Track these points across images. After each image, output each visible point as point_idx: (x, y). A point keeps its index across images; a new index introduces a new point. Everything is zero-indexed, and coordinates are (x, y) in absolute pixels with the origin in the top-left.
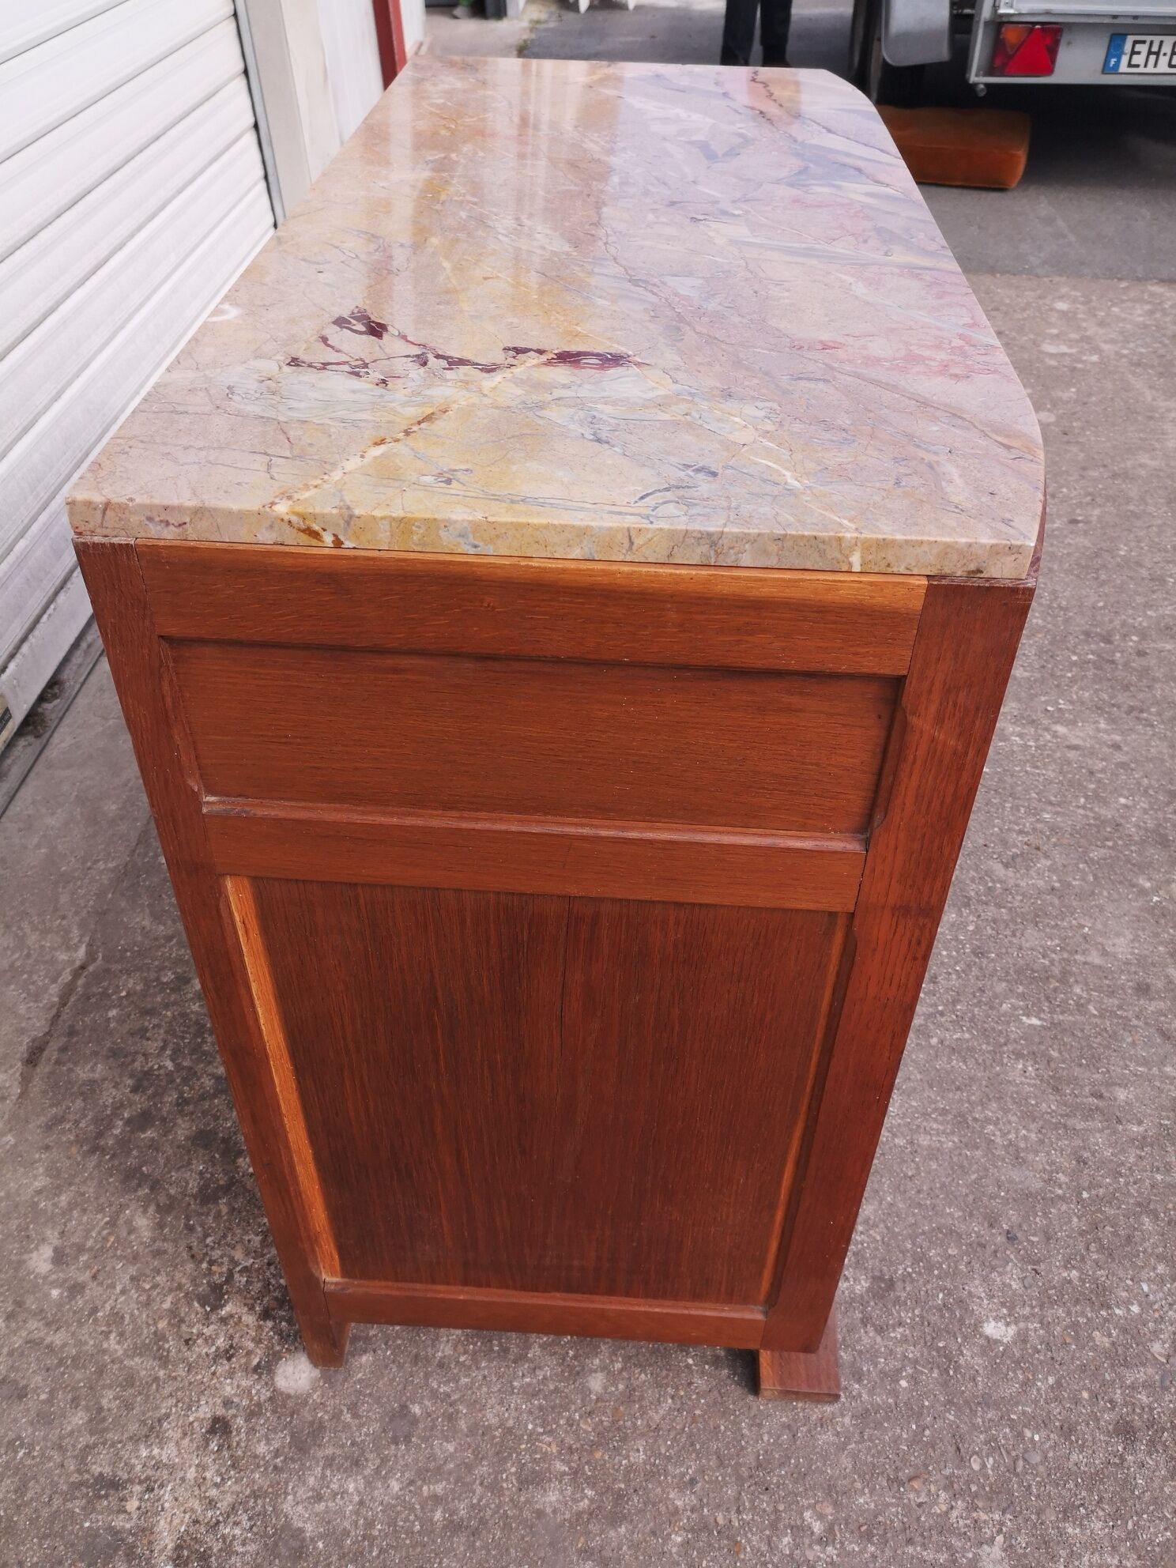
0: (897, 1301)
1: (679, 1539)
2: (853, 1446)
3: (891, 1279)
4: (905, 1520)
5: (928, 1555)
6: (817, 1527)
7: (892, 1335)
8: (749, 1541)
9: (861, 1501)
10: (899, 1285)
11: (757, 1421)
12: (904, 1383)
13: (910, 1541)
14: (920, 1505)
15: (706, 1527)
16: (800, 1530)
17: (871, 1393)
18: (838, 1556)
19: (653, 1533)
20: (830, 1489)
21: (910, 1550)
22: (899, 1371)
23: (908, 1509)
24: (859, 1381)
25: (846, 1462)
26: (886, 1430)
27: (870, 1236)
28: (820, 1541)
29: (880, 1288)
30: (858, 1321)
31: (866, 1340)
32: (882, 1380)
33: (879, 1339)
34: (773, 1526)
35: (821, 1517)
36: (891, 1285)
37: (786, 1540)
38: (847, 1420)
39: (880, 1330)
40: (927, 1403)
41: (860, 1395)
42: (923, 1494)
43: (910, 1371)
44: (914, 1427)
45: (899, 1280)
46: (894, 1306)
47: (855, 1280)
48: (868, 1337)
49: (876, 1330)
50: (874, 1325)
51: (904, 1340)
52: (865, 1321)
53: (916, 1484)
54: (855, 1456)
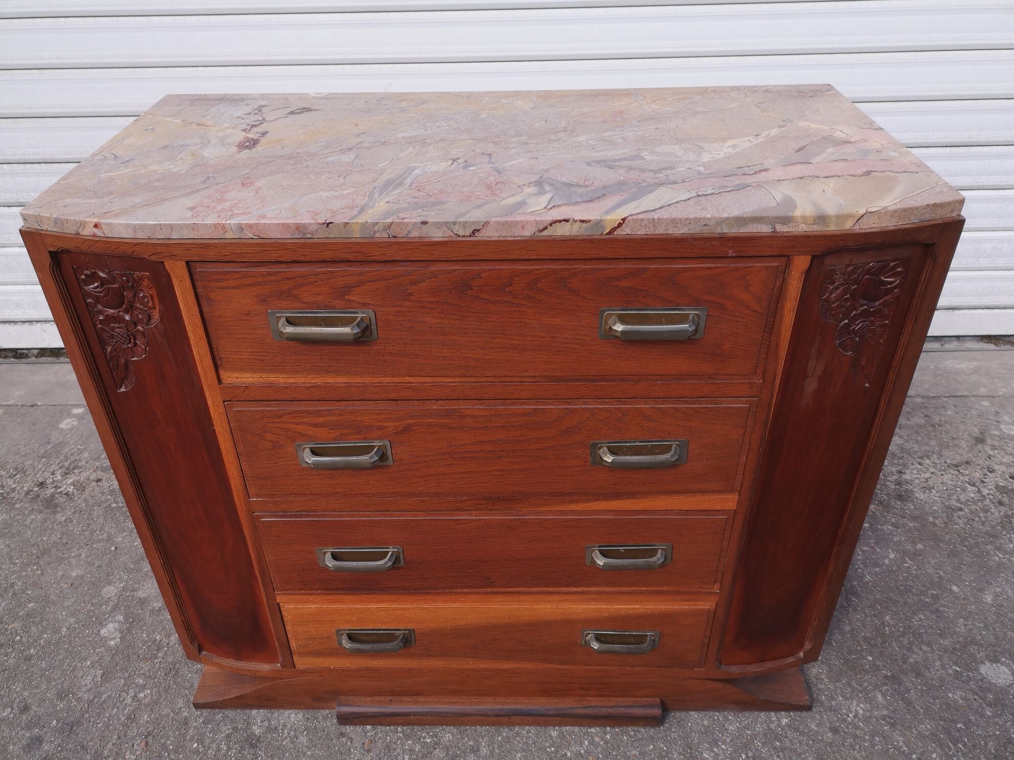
0: (243, 748)
1: (158, 638)
2: (172, 715)
3: (257, 747)
4: (129, 736)
5: (110, 745)
6: (142, 695)
7: (223, 743)
8: (146, 666)
9: (146, 717)
10: (252, 751)
11: (199, 672)
12: (195, 745)
13: (119, 738)
14: (133, 745)
15: (159, 649)
16: (143, 687)
17: (195, 728)
18: (126, 703)
19: (164, 628)
20: (156, 703)
21: (115, 737)
22: (202, 743)
23: (133, 738)
24: (204, 722)
25: (166, 711)
26: (174, 732)
27: (286, 738)
28: (135, 696)
29: (252, 740)
30: (236, 725)
31: (224, 728)
32: (201, 734)
33: (223, 735)
34: (150, 677)
35: (145, 697)
36: (253, 746)
37: (141, 681)
38: (186, 714)
39: (228, 736)
40: (181, 756)
41: (196, 721)
42: (138, 748)
43: (201, 750)
44: (171, 747)
45: (255, 752)
46: (240, 747)
47: (261, 726)
48: (226, 729)
49: (228, 734)
50: (232, 733)
51: (219, 749)
52: (235, 729)
53: (143, 744)
54: (168, 716)
